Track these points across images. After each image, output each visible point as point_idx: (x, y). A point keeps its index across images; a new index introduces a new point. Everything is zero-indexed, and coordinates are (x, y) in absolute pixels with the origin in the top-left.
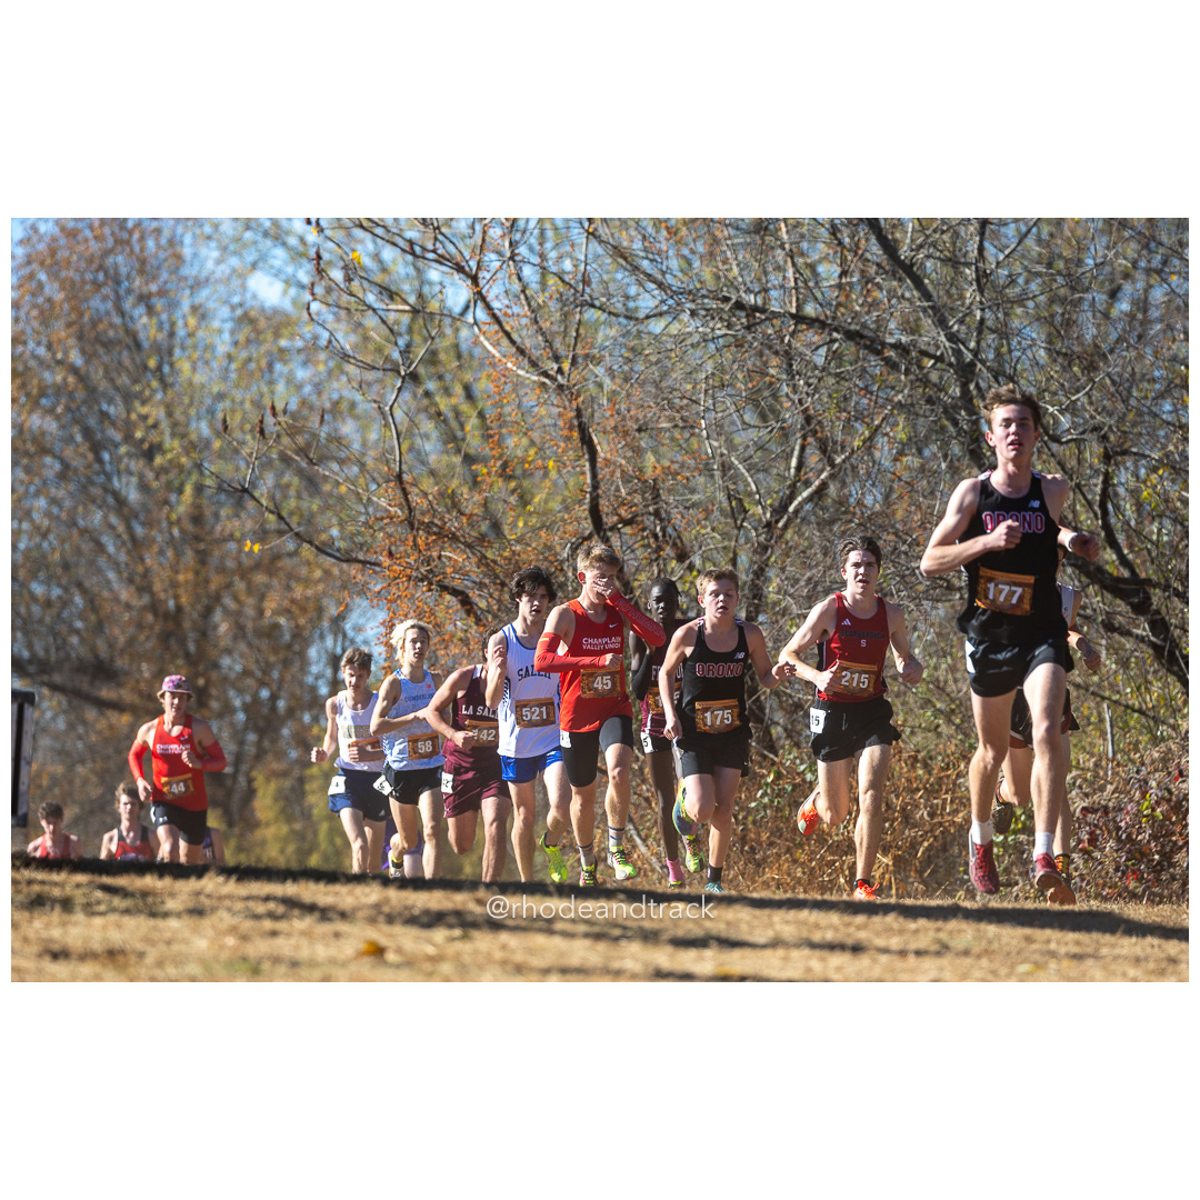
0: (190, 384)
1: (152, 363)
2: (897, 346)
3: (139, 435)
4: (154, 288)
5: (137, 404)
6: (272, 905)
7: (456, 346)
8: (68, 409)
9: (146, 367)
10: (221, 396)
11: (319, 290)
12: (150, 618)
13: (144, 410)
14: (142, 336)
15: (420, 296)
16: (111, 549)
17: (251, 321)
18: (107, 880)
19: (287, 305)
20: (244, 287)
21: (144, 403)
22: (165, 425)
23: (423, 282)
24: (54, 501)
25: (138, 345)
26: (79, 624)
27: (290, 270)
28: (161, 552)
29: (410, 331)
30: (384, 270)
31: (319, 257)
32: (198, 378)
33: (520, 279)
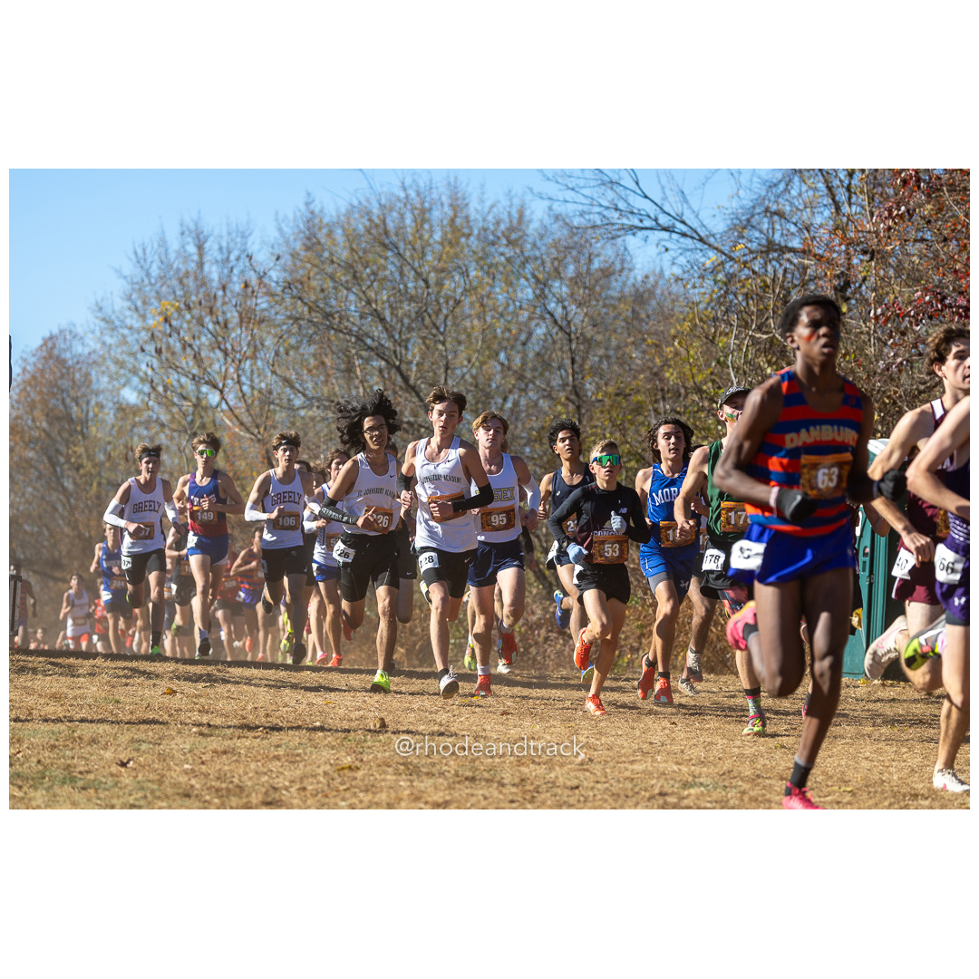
0: (95, 437)
1: (79, 428)
2: (408, 423)
3: (73, 460)
4: (79, 394)
5: (72, 446)
6: (126, 671)
7: (214, 421)
8: (42, 448)
9: (76, 431)
10: (109, 443)
11: (153, 396)
12: (77, 541)
13: (76, 449)
14: (74, 416)
15: (198, 398)
16: (60, 509)
17: (123, 410)
18: (52, 660)
19: (139, 402)
20: (119, 394)
21: (75, 445)
22: (84, 456)
23: (200, 392)
24: (35, 489)
25: (72, 420)
26: (46, 543)
27: (140, 386)
28: (83, 512)
29: (193, 414)
30: (182, 386)
31: (152, 381)
32: (99, 435)
33: (241, 391)
